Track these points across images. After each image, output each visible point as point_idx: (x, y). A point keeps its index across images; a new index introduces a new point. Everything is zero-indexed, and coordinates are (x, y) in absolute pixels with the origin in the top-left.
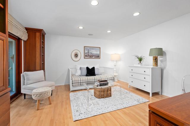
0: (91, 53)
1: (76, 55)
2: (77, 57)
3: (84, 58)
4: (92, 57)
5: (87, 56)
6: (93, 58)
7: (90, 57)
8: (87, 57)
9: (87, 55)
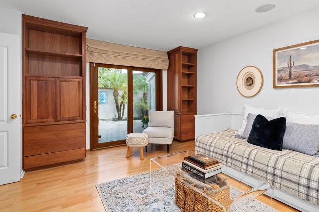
0: (306, 66)
1: (250, 81)
2: (250, 85)
3: (275, 87)
4: (309, 81)
5: (286, 80)
6: (315, 82)
7: (300, 82)
8: (283, 84)
9: (285, 75)
